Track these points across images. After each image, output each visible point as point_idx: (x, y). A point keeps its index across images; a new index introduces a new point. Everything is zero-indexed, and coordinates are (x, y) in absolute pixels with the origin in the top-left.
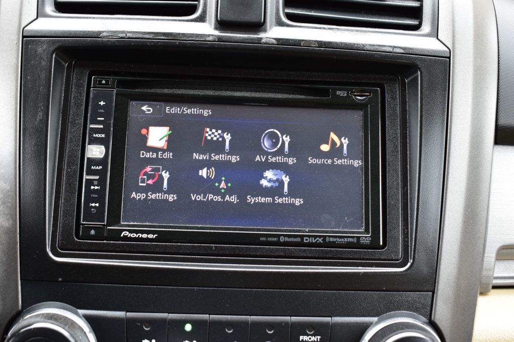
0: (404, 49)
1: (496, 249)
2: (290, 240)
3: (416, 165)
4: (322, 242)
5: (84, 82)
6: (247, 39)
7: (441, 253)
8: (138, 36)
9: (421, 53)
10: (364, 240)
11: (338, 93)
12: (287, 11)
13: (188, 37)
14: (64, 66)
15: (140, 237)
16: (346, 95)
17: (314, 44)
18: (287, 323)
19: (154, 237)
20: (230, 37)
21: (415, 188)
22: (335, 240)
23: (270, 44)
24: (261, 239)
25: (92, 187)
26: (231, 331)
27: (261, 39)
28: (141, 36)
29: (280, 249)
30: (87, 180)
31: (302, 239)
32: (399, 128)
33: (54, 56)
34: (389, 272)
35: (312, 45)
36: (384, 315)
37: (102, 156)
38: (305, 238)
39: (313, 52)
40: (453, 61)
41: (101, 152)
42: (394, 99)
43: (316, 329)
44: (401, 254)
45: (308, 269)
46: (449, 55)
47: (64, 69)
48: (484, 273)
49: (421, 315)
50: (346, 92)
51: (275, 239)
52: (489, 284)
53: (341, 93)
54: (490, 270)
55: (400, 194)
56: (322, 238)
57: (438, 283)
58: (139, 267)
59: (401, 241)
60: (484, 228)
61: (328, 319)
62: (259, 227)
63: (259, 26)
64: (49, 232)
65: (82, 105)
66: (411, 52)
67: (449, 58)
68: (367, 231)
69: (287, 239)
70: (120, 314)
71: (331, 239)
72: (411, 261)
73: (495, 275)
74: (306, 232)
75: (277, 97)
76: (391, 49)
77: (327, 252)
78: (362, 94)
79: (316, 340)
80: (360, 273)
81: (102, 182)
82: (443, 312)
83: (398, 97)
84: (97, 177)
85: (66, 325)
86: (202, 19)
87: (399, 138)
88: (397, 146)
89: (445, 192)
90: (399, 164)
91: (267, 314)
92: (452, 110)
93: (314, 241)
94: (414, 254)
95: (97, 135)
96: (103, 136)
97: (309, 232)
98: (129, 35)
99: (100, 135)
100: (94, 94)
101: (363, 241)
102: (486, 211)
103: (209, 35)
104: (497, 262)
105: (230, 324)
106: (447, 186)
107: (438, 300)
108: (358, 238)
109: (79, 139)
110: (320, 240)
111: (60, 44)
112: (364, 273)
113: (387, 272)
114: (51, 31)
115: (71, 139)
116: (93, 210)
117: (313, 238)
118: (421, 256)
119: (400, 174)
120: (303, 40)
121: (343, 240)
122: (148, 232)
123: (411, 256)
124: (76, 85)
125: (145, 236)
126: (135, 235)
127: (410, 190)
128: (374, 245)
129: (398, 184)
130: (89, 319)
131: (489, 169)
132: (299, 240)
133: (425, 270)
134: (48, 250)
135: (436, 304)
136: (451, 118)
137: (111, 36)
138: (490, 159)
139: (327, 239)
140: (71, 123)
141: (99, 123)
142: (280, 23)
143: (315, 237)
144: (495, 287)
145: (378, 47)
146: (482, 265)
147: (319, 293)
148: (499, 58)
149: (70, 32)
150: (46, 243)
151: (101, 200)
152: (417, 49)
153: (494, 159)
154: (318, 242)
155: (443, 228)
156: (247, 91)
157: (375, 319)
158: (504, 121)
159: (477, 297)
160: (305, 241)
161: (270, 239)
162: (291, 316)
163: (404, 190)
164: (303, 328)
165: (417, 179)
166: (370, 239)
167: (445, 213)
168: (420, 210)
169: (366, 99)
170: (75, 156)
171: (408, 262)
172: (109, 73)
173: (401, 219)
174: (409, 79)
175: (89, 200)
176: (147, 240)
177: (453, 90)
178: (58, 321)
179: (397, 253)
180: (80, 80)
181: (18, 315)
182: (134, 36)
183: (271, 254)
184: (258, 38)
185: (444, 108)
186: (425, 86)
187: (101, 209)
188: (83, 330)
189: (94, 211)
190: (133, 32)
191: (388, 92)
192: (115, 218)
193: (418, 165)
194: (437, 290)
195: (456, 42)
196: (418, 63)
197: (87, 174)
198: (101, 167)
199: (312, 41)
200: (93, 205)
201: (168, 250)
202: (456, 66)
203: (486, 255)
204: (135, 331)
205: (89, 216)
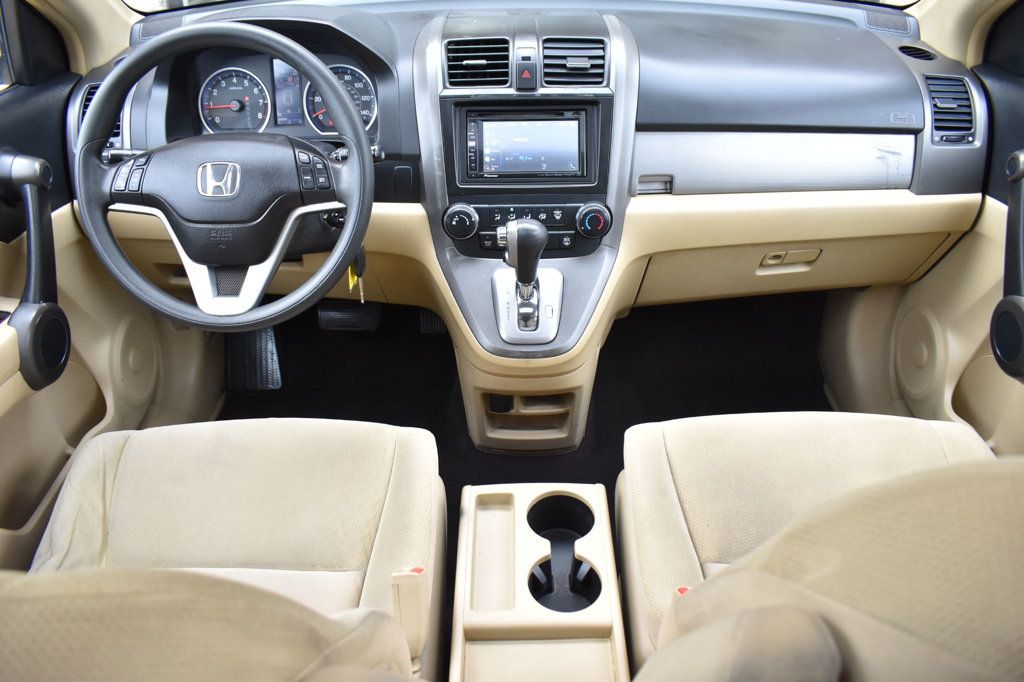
0: (594, 94)
5: (465, 116)
6: (530, 95)
8: (486, 96)
9: (601, 95)
10: (578, 174)
11: (568, 114)
12: (547, 79)
15: (492, 176)
16: (571, 114)
18: (548, 207)
19: (497, 176)
20: (522, 94)
25: (472, 158)
27: (535, 94)
33: (453, 106)
34: (588, 186)
37: (474, 145)
43: (560, 209)
45: (556, 186)
47: (457, 111)
49: (601, 202)
52: (636, 193)
56: (562, 174)
57: (608, 190)
58: (492, 188)
61: (564, 205)
63: (534, 89)
64: (457, 176)
66: (597, 96)
67: (613, 96)
70: (487, 206)
71: (566, 174)
73: (639, 189)
76: (588, 95)
78: (576, 114)
80: (577, 187)
81: (475, 156)
82: (611, 201)
84: (473, 154)
86: (510, 87)
91: (541, 203)
94: (599, 179)
97: (558, 171)
99: (473, 137)
104: (640, 183)
105: (528, 208)
107: (609, 197)
108: (576, 173)
111: (455, 100)
112: (579, 187)
114: (450, 95)
116: (473, 167)
120: (551, 94)
121: (570, 174)
122: (494, 174)
123: (597, 179)
124: (462, 117)
126: (490, 176)
128: (582, 176)
130: (475, 208)
133: (603, 185)
134: (457, 183)
135: (607, 198)
137: (475, 96)
139: (564, 174)
142: (543, 86)
143: (559, 173)
145: (583, 95)
147: (561, 195)
149: (458, 95)
150: (456, 180)
151: (475, 163)
154: (560, 175)
157: (583, 204)
158: (640, 121)
159: (630, 197)
162: (550, 204)
164: (555, 209)
170: (464, 146)
171: (596, 181)
175: (471, 163)
176: (494, 177)
181: (448, 208)
183: (543, 181)
184: (533, 94)
186: (603, 110)
187: (476, 166)
191: (588, 112)
192: (481, 169)
194: (608, 192)
195: (616, 90)
196: (600, 100)
197: (469, 153)
200: (473, 165)
201: (503, 181)
202: (616, 100)
204: (492, 212)
205: (471, 169)
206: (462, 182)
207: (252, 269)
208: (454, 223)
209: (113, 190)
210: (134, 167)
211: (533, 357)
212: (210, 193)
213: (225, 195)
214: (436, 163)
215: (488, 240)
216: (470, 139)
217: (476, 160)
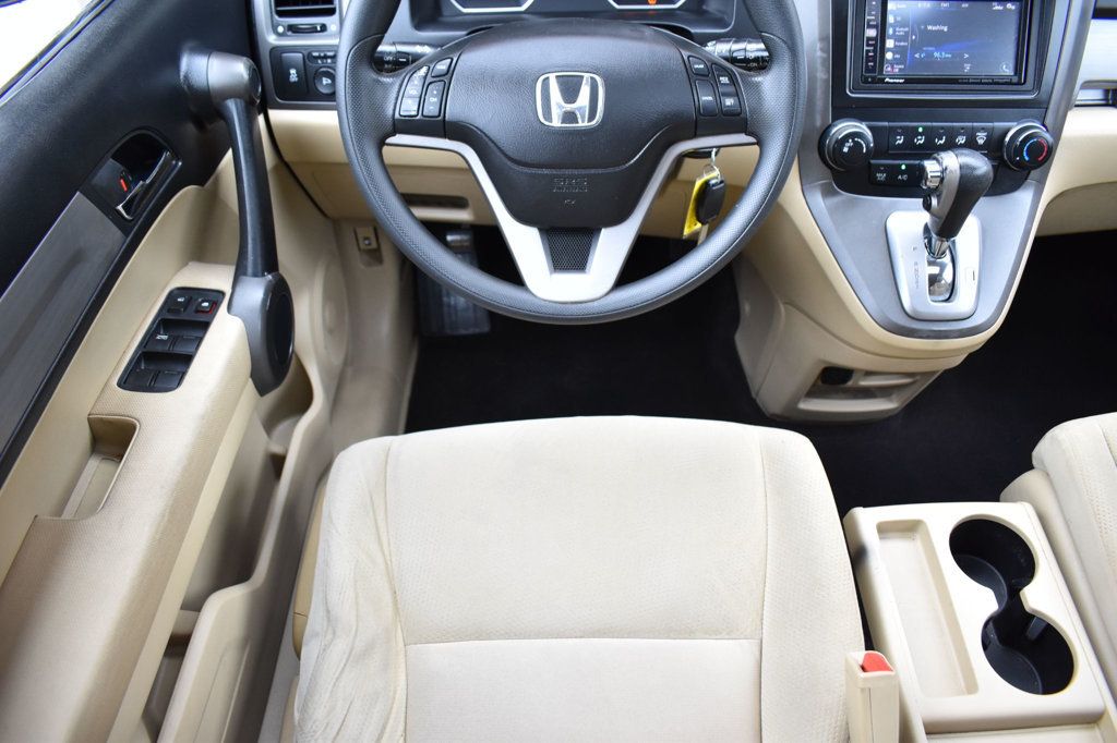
1: (1081, 83)
15: (895, 81)
18: (971, 127)
19: (903, 81)
22: (998, 80)
24: (959, 81)
25: (870, 54)
26: (943, 131)
29: (969, 86)
30: (867, 50)
31: (981, 80)
34: (1025, 98)
36: (1021, 121)
37: (875, 36)
38: (983, 80)
41: (874, 33)
43: (983, 129)
48: (1073, 98)
49: (1040, 120)
51: (967, 81)
52: (1074, 104)
54: (1076, 96)
57: (1050, 105)
60: (1077, 72)
61: (992, 124)
64: (848, 81)
68: (1016, 74)
69: (973, 80)
70: (886, 124)
72: (1038, 92)
73: (1078, 99)
77: (994, 87)
80: (1010, 99)
81: (875, 51)
82: (1049, 121)
84: (872, 48)
94: (1039, 88)
96: (875, 23)
99: (873, 23)
101: (1013, 81)
104: (1080, 91)
105: (942, 128)
107: (1049, 112)
109: (862, 25)
118: (1044, 89)
121: (1002, 80)
122: (900, 79)
123: (1037, 89)
125: (898, 81)
126: (892, 80)
128: (1018, 83)
130: (869, 127)
133: (1045, 96)
134: (848, 91)
135: (1047, 114)
138: (1088, 28)
139: (994, 80)
141: (873, 15)
144: (1077, 105)
146: (1072, 93)
150: (846, 86)
151: (874, 61)
154: (990, 81)
157: (1016, 124)
158: (1099, 4)
159: (1068, 112)
161: (965, 81)
162: (973, 123)
166: (1018, 79)
170: (860, 36)
171: (1036, 92)
175: (867, 62)
176: (899, 83)
181: (830, 126)
183: (964, 89)
187: (875, 66)
189: (870, 68)
192: (881, 70)
194: (1049, 108)
197: (866, 46)
198: (873, 42)
200: (870, 64)
201: (911, 89)
203: (1075, 87)
204: (893, 132)
205: (868, 70)
206: (855, 89)
207: (605, 233)
208: (846, 150)
209: (397, 116)
210: (429, 79)
211: (947, 337)
212: (556, 122)
213: (580, 124)
214: (819, 61)
215: (882, 172)
216: (870, 26)
217: (875, 57)
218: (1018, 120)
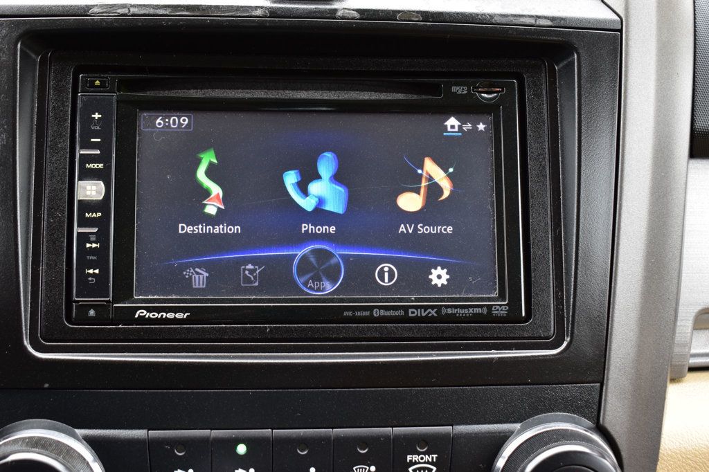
0: (553, 19)
1: (694, 314)
2: (389, 313)
3: (573, 195)
4: (435, 315)
5: (68, 83)
6: (315, 12)
7: (612, 325)
8: (147, 12)
9: (579, 26)
10: (498, 310)
11: (455, 89)
13: (225, 12)
14: (35, 61)
15: (164, 317)
16: (465, 92)
17: (417, 17)
18: (387, 437)
19: (185, 317)
20: (289, 9)
21: (572, 230)
22: (454, 311)
23: (348, 19)
24: (345, 314)
25: (88, 245)
26: (305, 453)
27: (335, 11)
28: (152, 11)
29: (373, 327)
30: (79, 234)
31: (406, 312)
32: (546, 140)
33: (19, 46)
34: (535, 356)
35: (413, 19)
36: (530, 420)
37: (101, 198)
38: (410, 310)
39: (415, 29)
40: (627, 36)
41: (98, 192)
42: (538, 95)
44: (552, 329)
45: (416, 356)
46: (620, 28)
47: (35, 65)
48: (676, 350)
49: (584, 417)
50: (465, 88)
51: (367, 313)
52: (684, 365)
53: (459, 90)
54: (684, 345)
55: (550, 240)
56: (435, 310)
57: (608, 369)
58: (164, 363)
59: (552, 310)
60: (675, 286)
61: (447, 429)
62: (341, 297)
64: (25, 316)
65: (66, 120)
66: (562, 23)
67: (621, 31)
68: (502, 296)
69: (383, 313)
70: (139, 433)
71: (450, 311)
72: (569, 339)
73: (693, 351)
74: (412, 301)
75: (361, 98)
76: (532, 21)
77: (444, 330)
78: (490, 90)
79: (430, 460)
80: (493, 359)
81: (102, 237)
82: (615, 412)
83: (544, 92)
84: (95, 230)
85: (59, 454)
87: (547, 156)
88: (544, 168)
89: (616, 235)
90: (548, 193)
91: (358, 424)
92: (625, 111)
93: (424, 315)
94: (573, 328)
95: (91, 166)
96: (101, 166)
97: (417, 300)
98: (133, 10)
99: (96, 165)
100: (83, 101)
101: (496, 312)
102: (678, 260)
103: (256, 8)
104: (696, 333)
105: (303, 442)
106: (619, 225)
107: (609, 395)
108: (489, 307)
109: (64, 172)
110: (433, 312)
111: (28, 26)
112: (499, 358)
113: (532, 356)
114: (12, 7)
115: (52, 172)
116: (90, 279)
117: (423, 310)
118: (582, 330)
119: (549, 210)
120: (399, 12)
121: (466, 311)
122: (175, 310)
123: (568, 331)
124: (55, 89)
125: (170, 315)
126: (156, 314)
127: (565, 233)
128: (513, 317)
129: (546, 224)
130: (92, 442)
131: (682, 196)
132: (401, 313)
133: (589, 350)
134: (26, 343)
135: (605, 400)
136: (624, 124)
137: (106, 12)
138: (683, 182)
139: (444, 311)
140: (51, 148)
141: (94, 146)
143: (426, 308)
144: (693, 369)
145: (512, 18)
146: (673, 339)
147: (434, 390)
148: (695, 27)
149: (42, 8)
150: (22, 332)
151: (102, 263)
152: (572, 19)
153: (689, 179)
154: (430, 315)
155: (615, 288)
156: (317, 89)
157: (518, 426)
158: (704, 123)
159: (666, 387)
160: (410, 315)
161: (358, 314)
162: (392, 427)
163: (555, 234)
164: (412, 444)
165: (575, 217)
166: (508, 308)
167: (617, 265)
168: (580, 263)
169: (497, 96)
170: (60, 199)
171: (564, 340)
172: (105, 69)
173: (551, 276)
174: (561, 65)
175: (84, 264)
176: (175, 321)
177: (626, 81)
178: (47, 450)
179: (547, 328)
180: (61, 81)
182: (142, 12)
183: (361, 336)
184: (330, 10)
185: (613, 108)
186: (584, 74)
187: (103, 277)
188: (84, 459)
189: (93, 281)
190: (140, 5)
191: (529, 85)
192: (124, 290)
193: (576, 195)
194: (608, 380)
195: (630, 6)
196: (574, 40)
197: (79, 226)
198: (99, 214)
199: (414, 12)
200: (91, 271)
201: (207, 336)
202: (631, 43)
203: (678, 323)
204: (162, 457)
205: (85, 289)
206: (52, 336)
216: (88, 175)
217: (102, 252)
218: (522, 416)
